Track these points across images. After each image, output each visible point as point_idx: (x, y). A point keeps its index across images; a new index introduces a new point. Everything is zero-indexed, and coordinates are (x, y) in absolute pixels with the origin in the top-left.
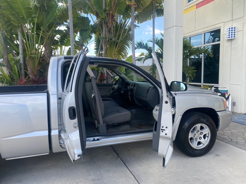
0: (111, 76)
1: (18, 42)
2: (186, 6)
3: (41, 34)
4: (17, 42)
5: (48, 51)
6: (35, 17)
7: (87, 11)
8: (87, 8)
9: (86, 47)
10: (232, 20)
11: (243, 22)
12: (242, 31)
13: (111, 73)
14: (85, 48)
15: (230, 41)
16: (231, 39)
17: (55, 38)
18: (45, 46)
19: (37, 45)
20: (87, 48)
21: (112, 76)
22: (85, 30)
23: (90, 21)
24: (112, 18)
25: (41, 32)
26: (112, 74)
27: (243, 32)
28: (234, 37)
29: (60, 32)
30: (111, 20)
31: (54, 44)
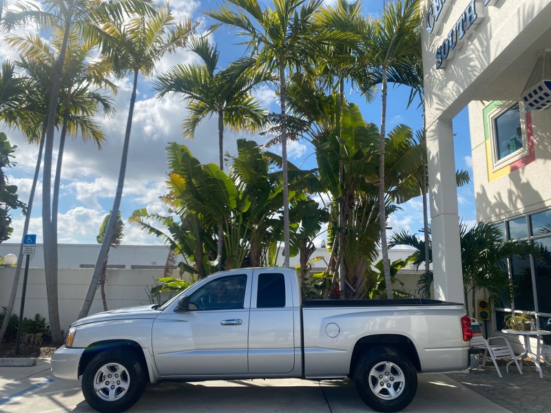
0: (352, 291)
1: (217, 238)
2: (495, 165)
3: (247, 226)
4: (215, 236)
5: (255, 249)
9: (311, 243)
13: (352, 286)
14: (310, 245)
17: (267, 229)
18: (251, 243)
19: (241, 240)
20: (314, 245)
21: (354, 290)
22: (310, 218)
23: (317, 204)
24: (349, 199)
26: (354, 288)
29: (273, 222)
30: (347, 203)
31: (264, 240)
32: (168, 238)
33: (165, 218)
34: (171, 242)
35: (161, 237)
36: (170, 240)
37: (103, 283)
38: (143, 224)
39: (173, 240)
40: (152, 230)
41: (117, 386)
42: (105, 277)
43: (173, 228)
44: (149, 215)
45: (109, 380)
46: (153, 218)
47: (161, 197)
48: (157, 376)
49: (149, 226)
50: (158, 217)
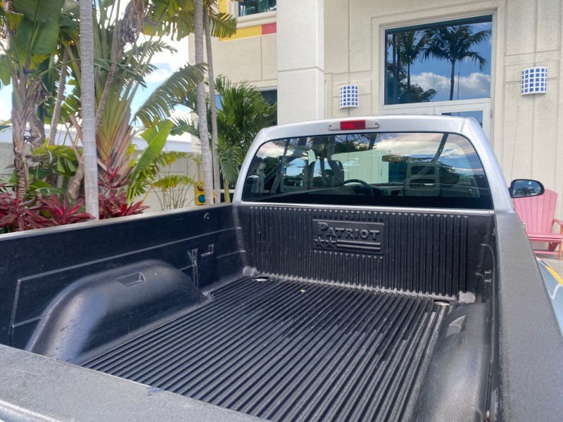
10: (349, 72)
11: (369, 79)
12: (369, 96)
15: (347, 110)
16: (349, 108)
27: (372, 97)
28: (356, 104)
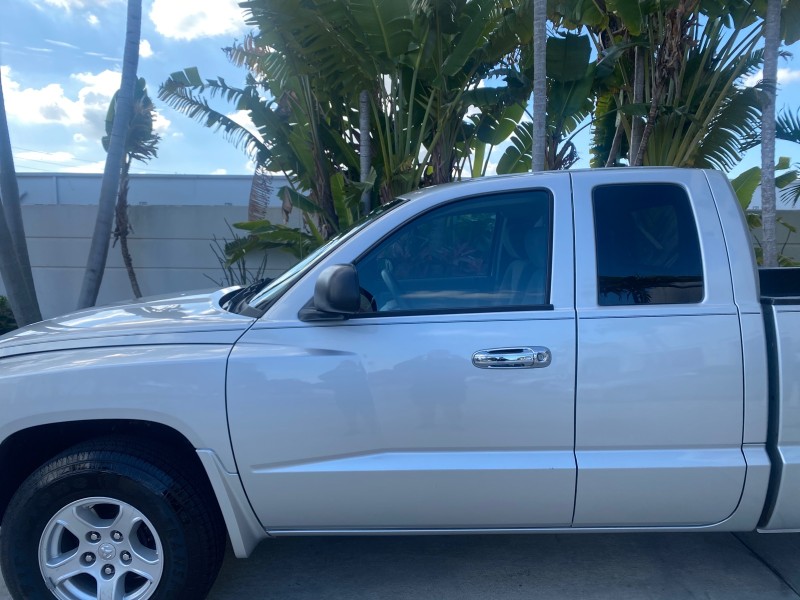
5: (443, 162)
6: (416, 52)
7: (578, 17)
8: (578, 7)
14: (565, 149)
18: (435, 147)
20: (573, 148)
22: (568, 85)
23: (589, 52)
25: (430, 101)
29: (478, 97)
30: (677, 38)
31: (459, 140)
32: (251, 136)
33: (240, 92)
34: (258, 144)
35: (237, 133)
36: (255, 140)
37: (122, 233)
38: (192, 102)
39: (262, 141)
40: (214, 117)
41: (121, 569)
42: (127, 221)
43: (260, 114)
44: (205, 83)
45: (93, 547)
46: (213, 93)
47: (228, 49)
48: (258, 533)
49: (207, 109)
50: (225, 87)
